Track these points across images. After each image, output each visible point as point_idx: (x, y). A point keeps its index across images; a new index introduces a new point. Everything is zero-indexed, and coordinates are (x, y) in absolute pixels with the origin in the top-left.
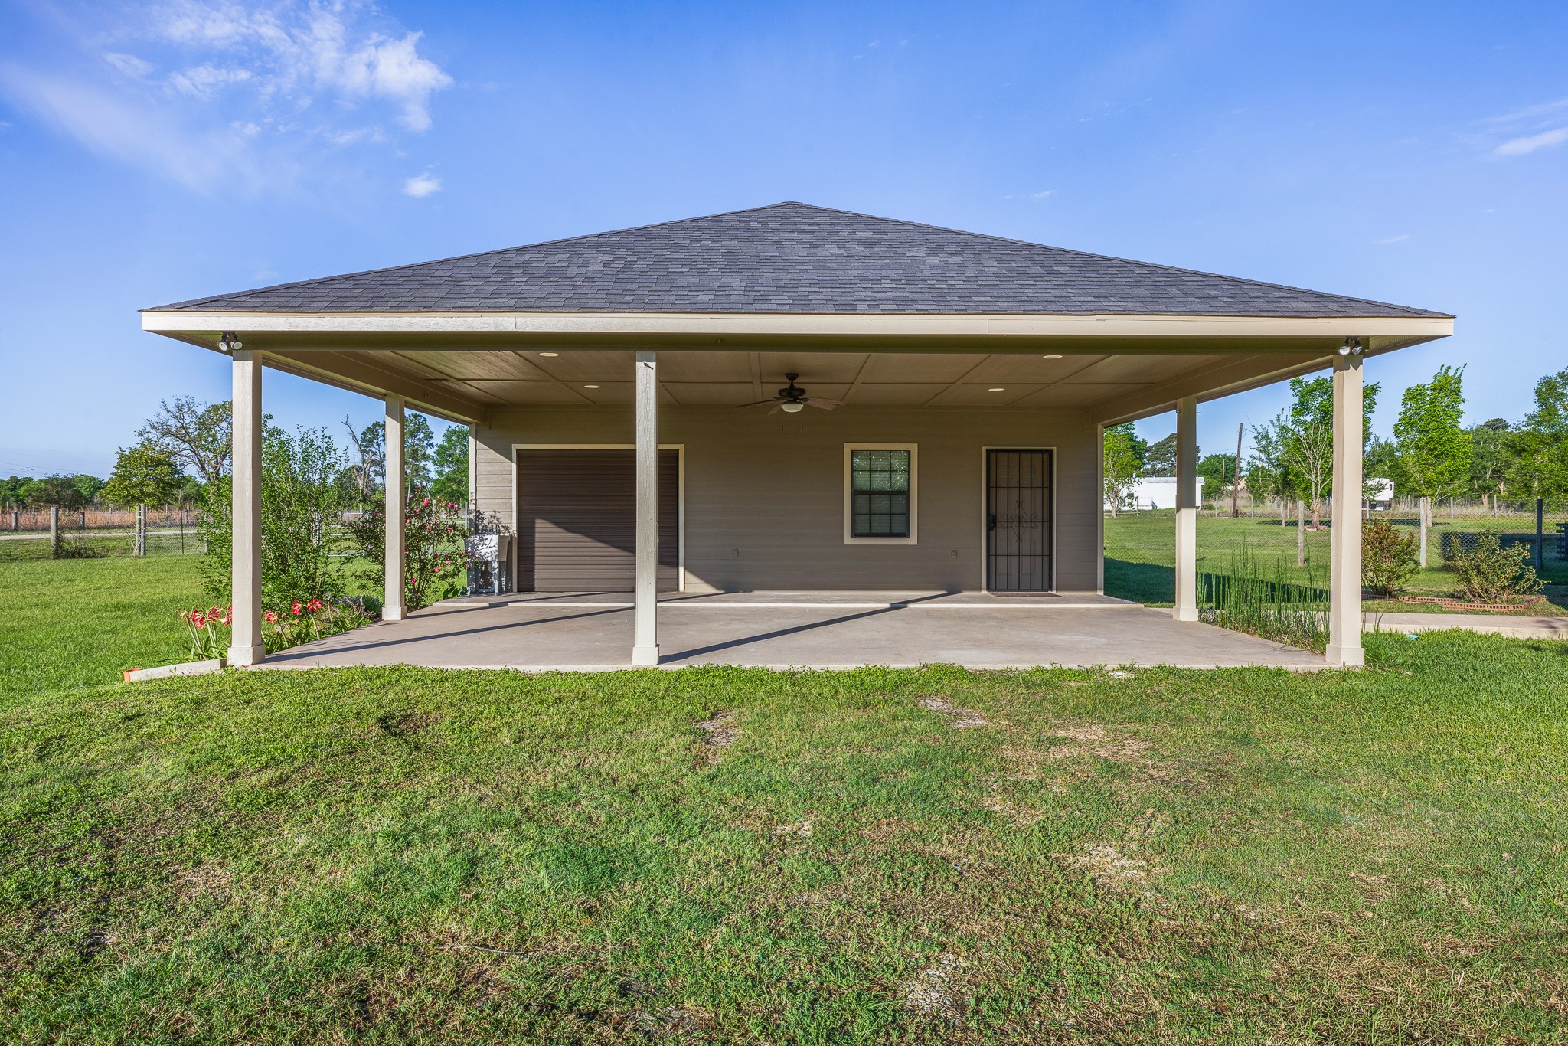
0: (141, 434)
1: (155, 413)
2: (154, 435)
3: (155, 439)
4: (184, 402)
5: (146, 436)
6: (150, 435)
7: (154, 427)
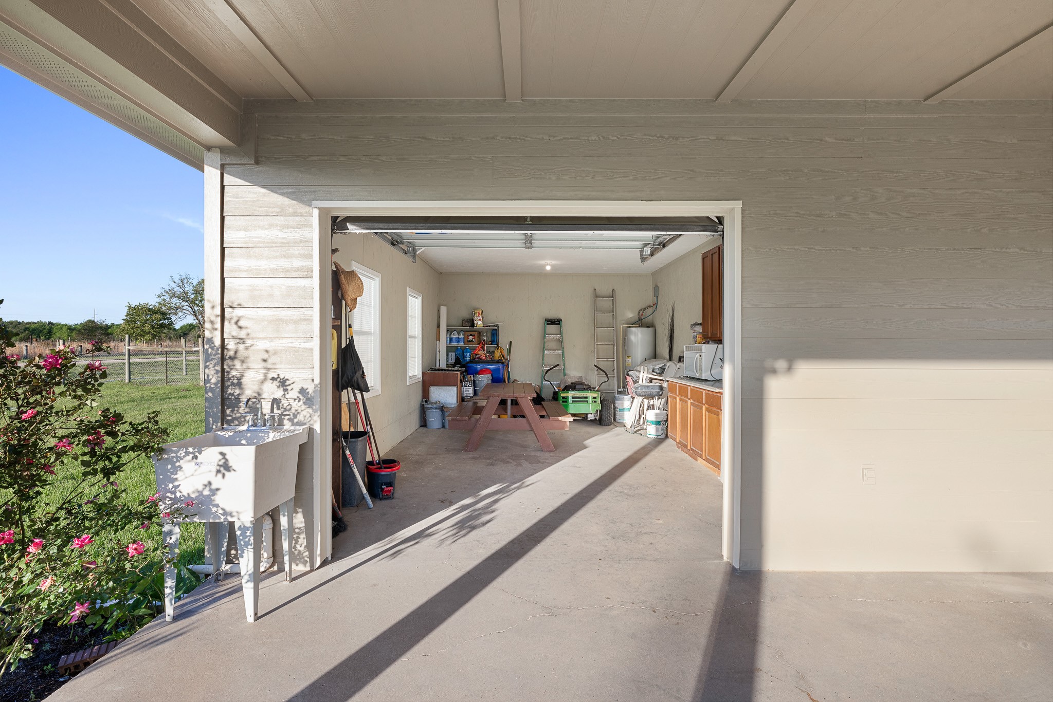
0: (159, 296)
1: (167, 284)
2: (167, 298)
3: (168, 300)
4: (184, 277)
5: (162, 297)
6: (165, 297)
7: (167, 293)
